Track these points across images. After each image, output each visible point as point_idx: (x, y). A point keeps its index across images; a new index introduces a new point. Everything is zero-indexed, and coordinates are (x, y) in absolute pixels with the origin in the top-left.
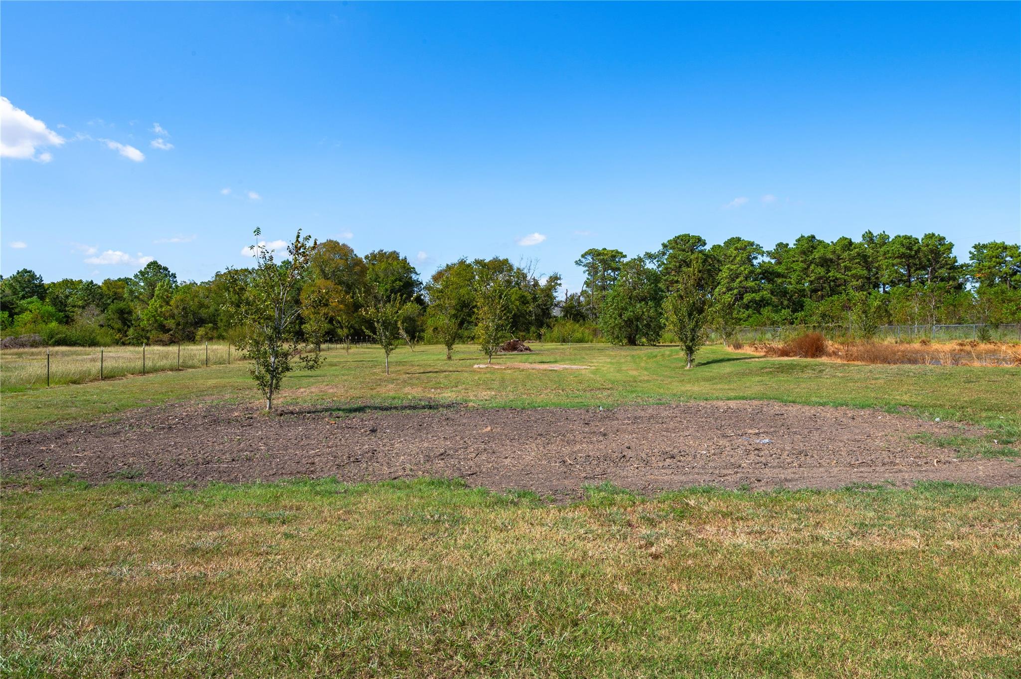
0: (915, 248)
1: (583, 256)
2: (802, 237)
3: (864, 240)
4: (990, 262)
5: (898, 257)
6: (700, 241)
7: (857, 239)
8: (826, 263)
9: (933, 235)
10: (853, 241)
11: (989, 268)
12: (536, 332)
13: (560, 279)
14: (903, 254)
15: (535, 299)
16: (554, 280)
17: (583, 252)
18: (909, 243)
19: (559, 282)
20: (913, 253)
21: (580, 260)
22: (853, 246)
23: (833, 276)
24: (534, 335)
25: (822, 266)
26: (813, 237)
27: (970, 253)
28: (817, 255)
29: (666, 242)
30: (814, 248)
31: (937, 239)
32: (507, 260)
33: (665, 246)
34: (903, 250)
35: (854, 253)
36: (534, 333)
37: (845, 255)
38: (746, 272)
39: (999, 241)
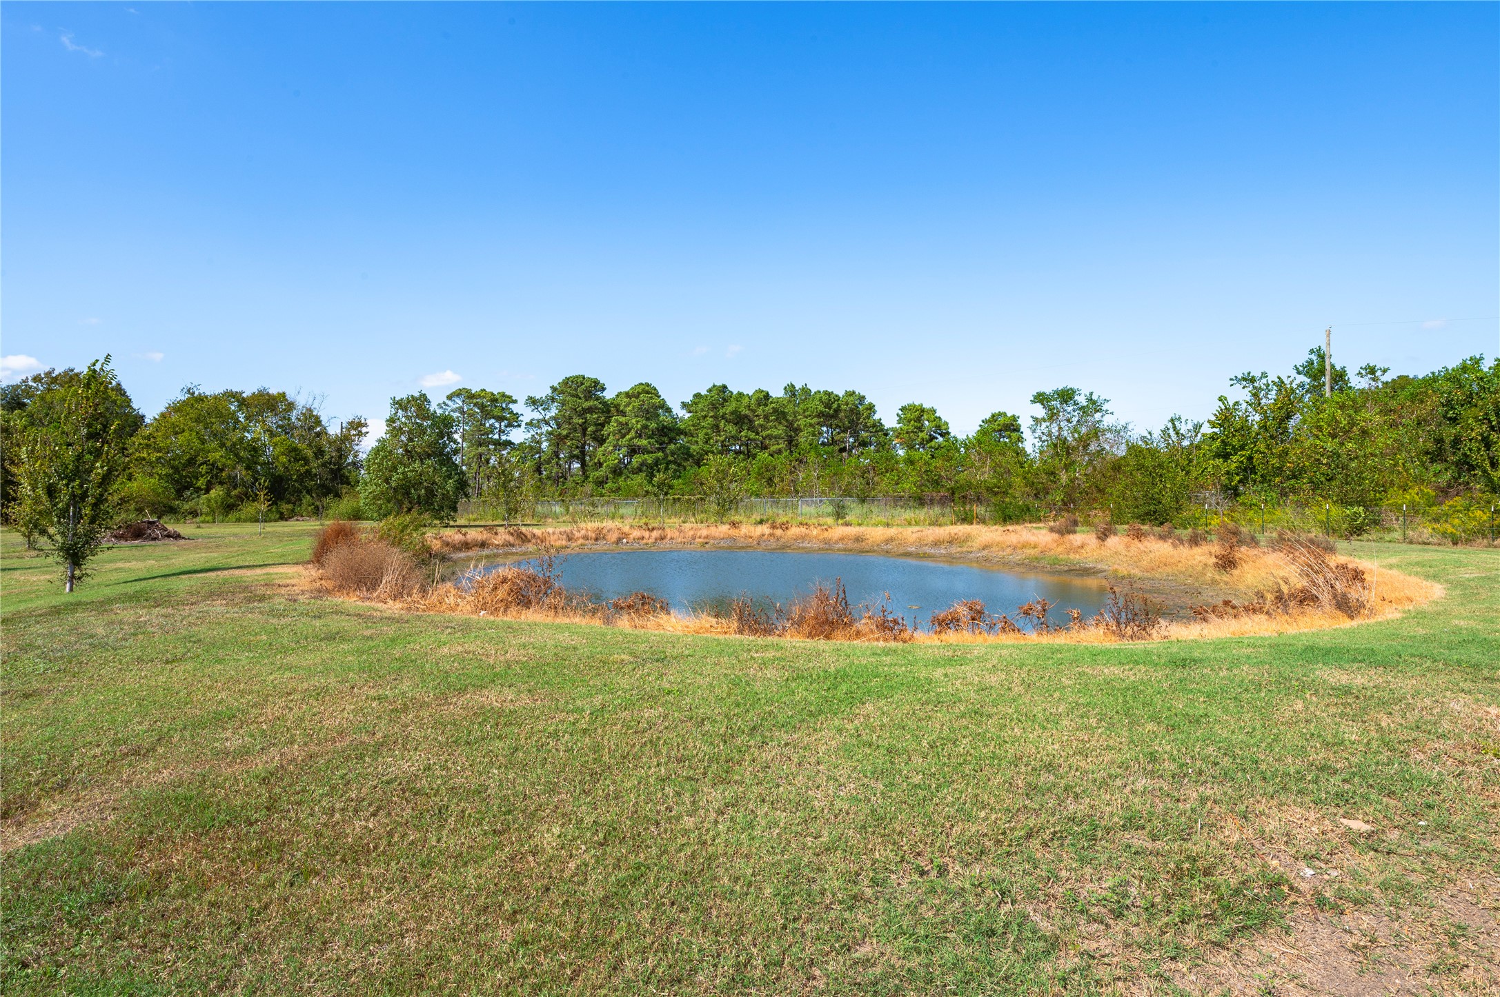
0: (835, 406)
1: (450, 397)
2: (714, 386)
3: (786, 394)
4: (908, 425)
5: (816, 416)
6: (597, 385)
7: (777, 392)
8: (740, 420)
9: (854, 392)
10: (771, 394)
11: (907, 433)
12: (313, 504)
13: (365, 425)
14: (822, 412)
15: (319, 453)
16: (357, 426)
17: (449, 393)
18: (829, 400)
19: (364, 430)
20: (832, 411)
21: (444, 403)
22: (770, 400)
23: (746, 437)
24: (310, 508)
25: (736, 424)
26: (725, 387)
27: (898, 415)
28: (729, 408)
29: (556, 385)
30: (725, 400)
31: (857, 398)
32: (284, 395)
33: (554, 389)
34: (821, 408)
35: (769, 409)
36: (310, 506)
37: (760, 410)
38: (639, 426)
39: (917, 403)
